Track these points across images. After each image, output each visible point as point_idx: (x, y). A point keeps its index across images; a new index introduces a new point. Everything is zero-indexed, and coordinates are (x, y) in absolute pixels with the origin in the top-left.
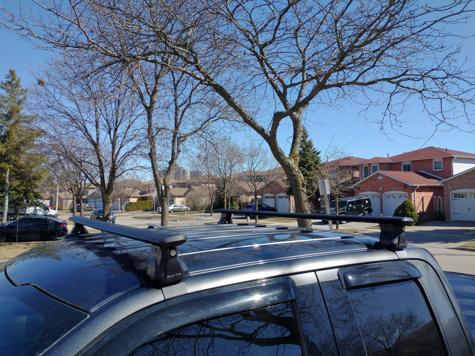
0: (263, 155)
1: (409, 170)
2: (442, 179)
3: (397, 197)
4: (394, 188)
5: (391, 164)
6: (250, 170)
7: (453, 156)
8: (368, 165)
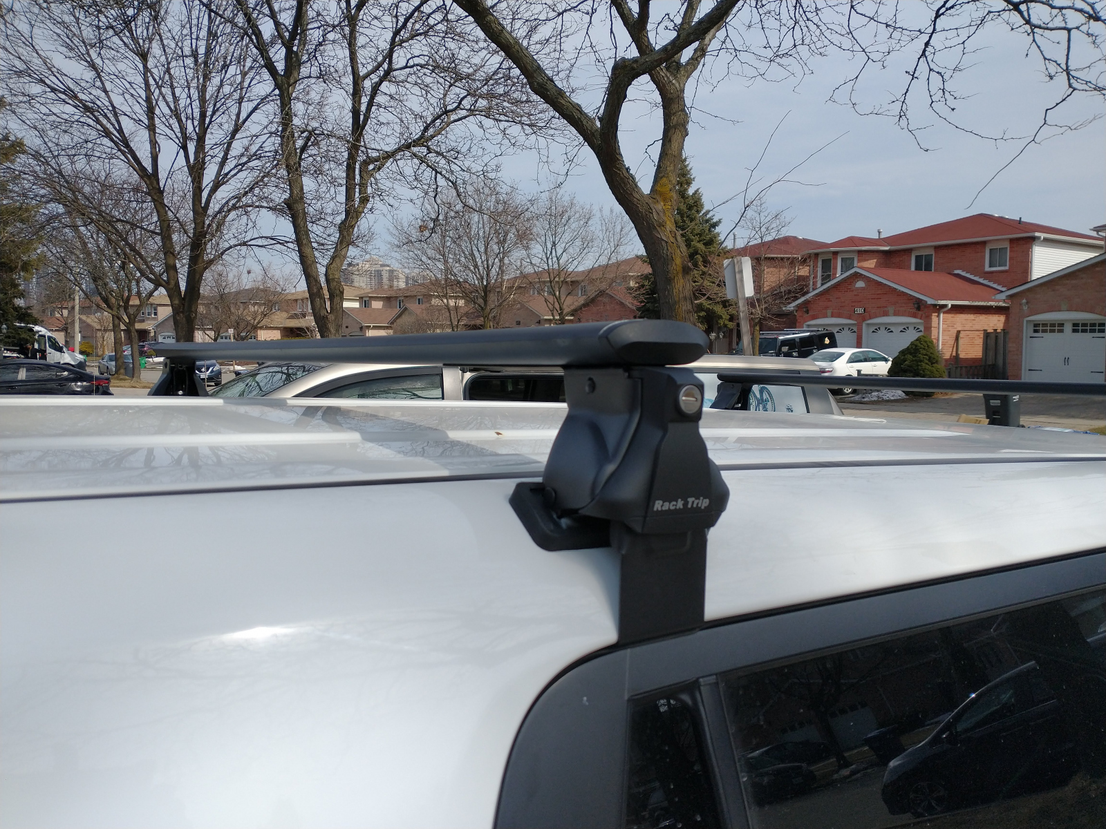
1: (928, 268)
2: (1004, 288)
3: (897, 329)
4: (891, 310)
5: (885, 252)
7: (1037, 234)
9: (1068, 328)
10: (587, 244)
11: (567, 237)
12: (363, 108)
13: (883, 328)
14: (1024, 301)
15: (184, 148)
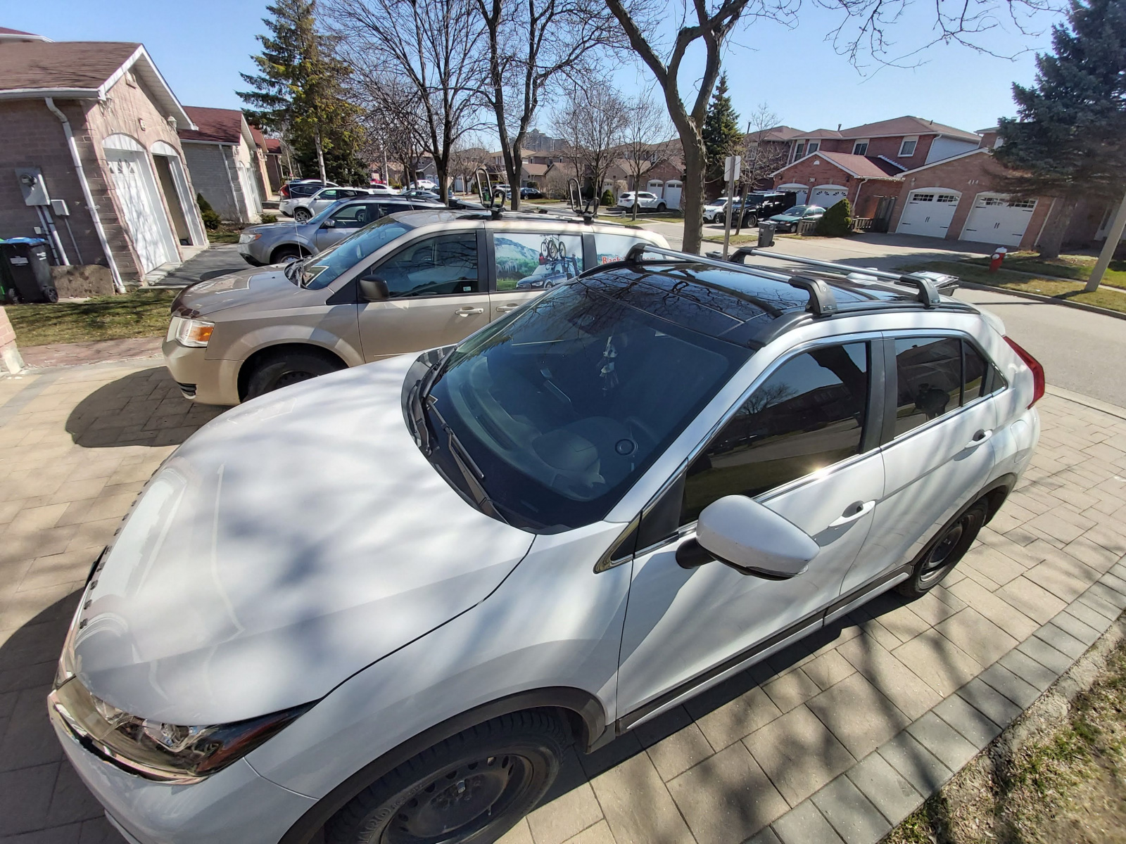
0: (656, 116)
2: (906, 170)
3: (831, 193)
4: (831, 181)
5: (838, 141)
6: (634, 140)
7: (938, 133)
8: (804, 142)
9: (935, 198)
10: (658, 129)
11: (647, 125)
12: (536, 40)
13: (823, 194)
14: (914, 179)
15: (439, 67)
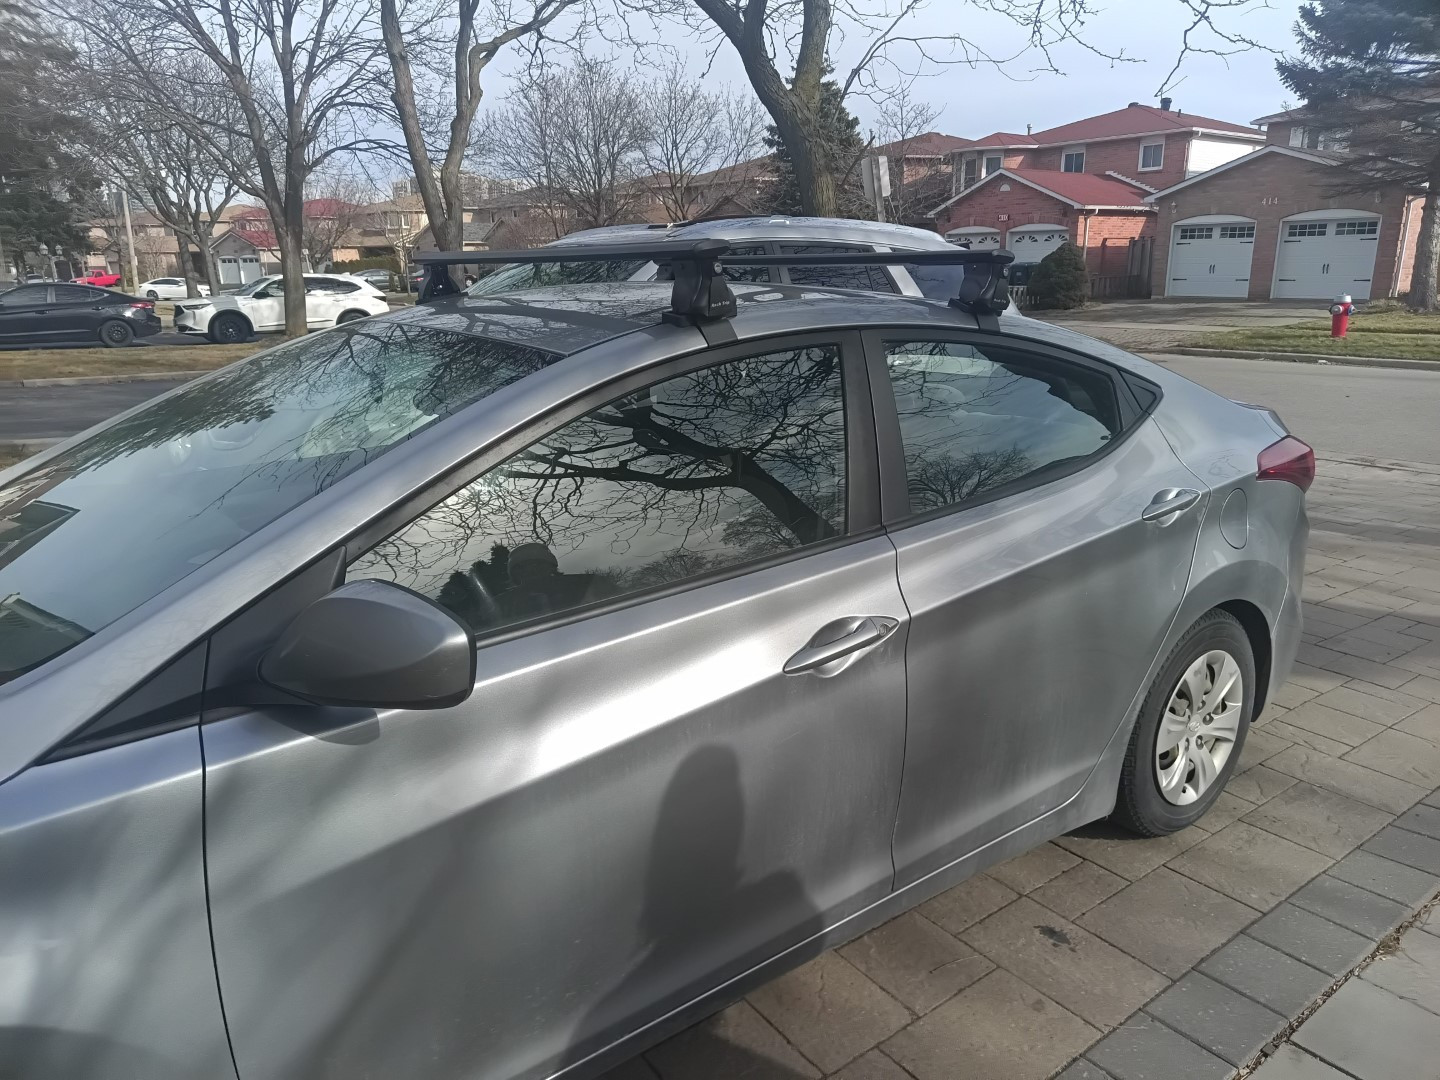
0: (706, 119)
1: (1079, 169)
2: (1153, 191)
3: (1041, 238)
4: (1036, 217)
5: (1034, 150)
6: (668, 161)
7: (1194, 129)
9: (1216, 233)
13: (1026, 238)
14: (1174, 204)
